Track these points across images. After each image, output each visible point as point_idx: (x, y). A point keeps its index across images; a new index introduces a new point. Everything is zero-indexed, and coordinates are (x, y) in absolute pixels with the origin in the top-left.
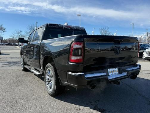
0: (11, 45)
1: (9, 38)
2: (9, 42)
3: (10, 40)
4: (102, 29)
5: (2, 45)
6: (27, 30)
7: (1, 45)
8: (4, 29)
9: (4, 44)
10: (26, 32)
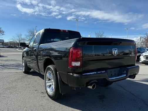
0: (12, 47)
1: (10, 41)
2: (9, 45)
3: (11, 43)
4: (98, 33)
5: (3, 47)
6: (27, 34)
7: (1, 47)
8: (3, 32)
9: (5, 46)
10: (26, 35)
